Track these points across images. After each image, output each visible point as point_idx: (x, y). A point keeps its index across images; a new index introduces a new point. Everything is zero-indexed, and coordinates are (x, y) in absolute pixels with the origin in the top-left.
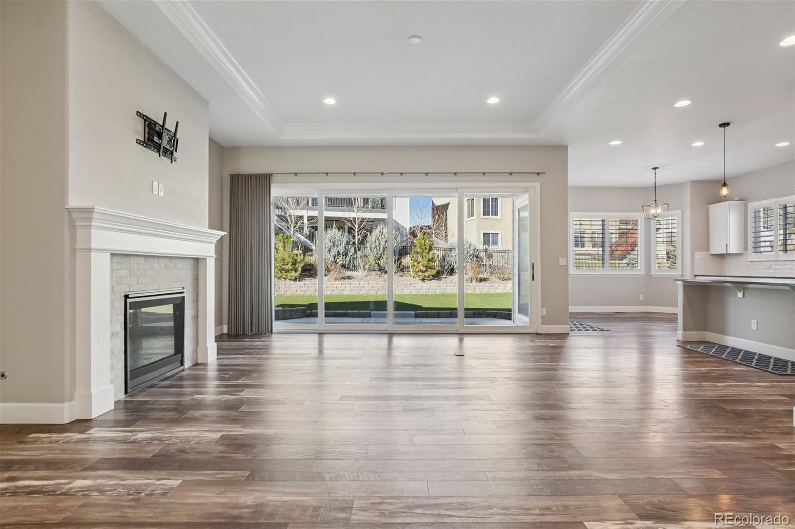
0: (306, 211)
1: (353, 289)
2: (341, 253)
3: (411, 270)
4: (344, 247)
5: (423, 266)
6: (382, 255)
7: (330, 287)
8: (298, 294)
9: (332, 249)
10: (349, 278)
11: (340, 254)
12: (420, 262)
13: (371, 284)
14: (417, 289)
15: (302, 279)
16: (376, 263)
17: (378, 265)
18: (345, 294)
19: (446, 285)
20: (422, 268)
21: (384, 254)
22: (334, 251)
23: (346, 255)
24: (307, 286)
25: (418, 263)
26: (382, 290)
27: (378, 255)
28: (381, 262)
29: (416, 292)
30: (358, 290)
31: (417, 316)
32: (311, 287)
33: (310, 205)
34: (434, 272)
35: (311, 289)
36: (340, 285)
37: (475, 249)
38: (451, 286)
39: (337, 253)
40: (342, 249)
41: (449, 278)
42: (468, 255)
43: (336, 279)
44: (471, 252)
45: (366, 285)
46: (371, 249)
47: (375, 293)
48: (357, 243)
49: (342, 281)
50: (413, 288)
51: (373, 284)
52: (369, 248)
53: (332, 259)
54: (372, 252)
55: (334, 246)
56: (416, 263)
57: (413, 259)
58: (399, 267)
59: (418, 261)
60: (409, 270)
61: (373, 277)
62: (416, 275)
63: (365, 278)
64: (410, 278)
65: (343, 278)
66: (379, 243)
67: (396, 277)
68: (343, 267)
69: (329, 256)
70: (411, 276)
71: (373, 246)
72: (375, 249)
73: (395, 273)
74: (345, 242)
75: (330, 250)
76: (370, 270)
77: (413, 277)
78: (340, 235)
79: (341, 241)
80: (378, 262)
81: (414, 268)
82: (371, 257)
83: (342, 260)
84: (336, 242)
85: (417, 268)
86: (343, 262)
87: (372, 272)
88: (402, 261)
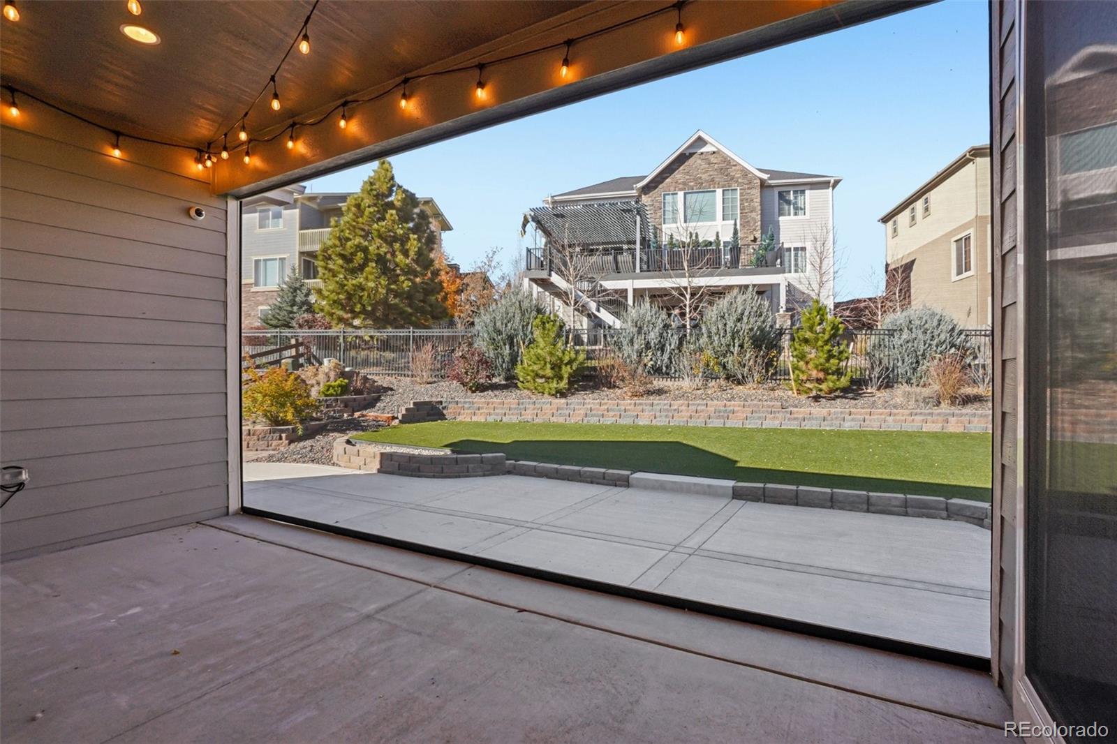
0: (631, 281)
1: (658, 414)
2: (652, 344)
3: (792, 376)
4: (658, 334)
5: (816, 367)
6: (732, 349)
7: (613, 410)
8: (555, 421)
9: (635, 339)
10: (660, 392)
11: (650, 348)
12: (811, 359)
13: (693, 404)
14: (795, 419)
15: (573, 394)
16: (720, 364)
17: (724, 367)
18: (641, 423)
19: (868, 410)
20: (814, 373)
21: (734, 346)
22: (639, 343)
23: (662, 349)
24: (572, 406)
25: (807, 363)
26: (718, 417)
27: (724, 348)
28: (730, 362)
29: (793, 425)
30: (666, 416)
31: (737, 495)
32: (579, 409)
33: (638, 270)
34: (844, 381)
35: (578, 412)
36: (632, 406)
37: (953, 329)
38: (881, 414)
39: (643, 346)
40: (653, 336)
41: (884, 394)
42: (934, 343)
43: (635, 395)
44: (943, 337)
45: (684, 408)
46: (710, 337)
47: (702, 425)
48: (688, 327)
49: (644, 400)
50: (788, 415)
51: (698, 405)
52: (705, 335)
53: (634, 357)
54: (711, 343)
55: (639, 333)
56: (802, 364)
57: (795, 353)
58: (767, 371)
59: (807, 359)
60: (787, 378)
61: (709, 392)
62: (801, 388)
63: (695, 392)
64: (791, 392)
65: (649, 393)
66: (725, 325)
67: (759, 392)
68: (657, 371)
69: (630, 352)
70: (792, 389)
71: (714, 330)
72: (718, 336)
73: (759, 383)
74: (661, 326)
75: (632, 342)
76: (709, 376)
77: (795, 391)
78: (653, 312)
79: (653, 324)
80: (724, 363)
81: (797, 372)
82: (709, 352)
83: (654, 359)
84: (645, 326)
85: (803, 372)
86: (656, 363)
87: (714, 380)
88: (772, 360)
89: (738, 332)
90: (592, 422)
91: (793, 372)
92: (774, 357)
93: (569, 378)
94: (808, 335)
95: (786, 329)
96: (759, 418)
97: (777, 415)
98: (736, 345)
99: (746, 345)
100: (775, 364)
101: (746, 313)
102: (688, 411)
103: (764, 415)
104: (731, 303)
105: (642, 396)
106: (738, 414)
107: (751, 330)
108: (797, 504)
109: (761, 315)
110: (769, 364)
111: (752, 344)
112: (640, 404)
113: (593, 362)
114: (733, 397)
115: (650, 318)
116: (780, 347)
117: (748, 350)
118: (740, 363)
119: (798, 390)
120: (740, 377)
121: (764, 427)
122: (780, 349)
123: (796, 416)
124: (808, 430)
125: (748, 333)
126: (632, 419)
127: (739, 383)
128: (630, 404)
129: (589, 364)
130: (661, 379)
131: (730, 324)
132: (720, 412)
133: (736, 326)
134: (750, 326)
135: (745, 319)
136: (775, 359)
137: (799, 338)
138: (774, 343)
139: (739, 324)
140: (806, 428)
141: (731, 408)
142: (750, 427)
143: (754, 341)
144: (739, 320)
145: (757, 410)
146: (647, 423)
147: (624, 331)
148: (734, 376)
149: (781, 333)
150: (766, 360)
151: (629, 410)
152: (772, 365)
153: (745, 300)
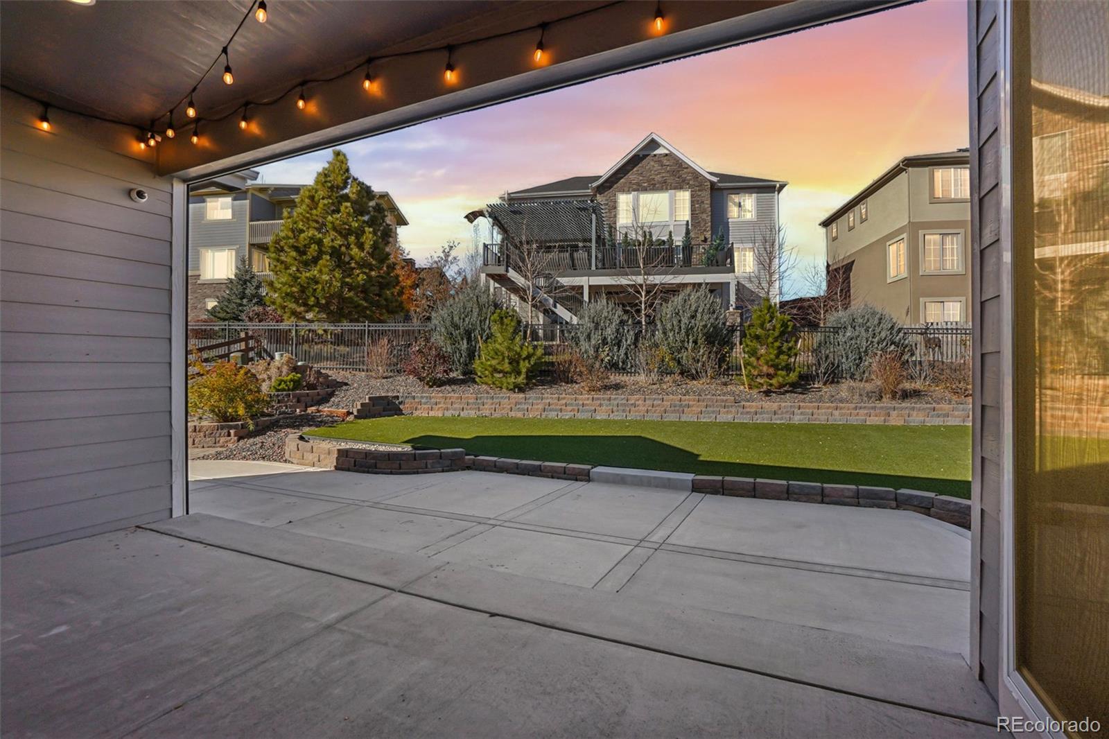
1: (615, 409)
2: (609, 340)
3: (744, 372)
4: (614, 330)
5: (767, 363)
6: (686, 345)
7: (572, 405)
8: (514, 416)
9: (592, 335)
10: (617, 387)
11: (607, 343)
12: (762, 355)
13: (649, 399)
14: (747, 413)
15: (531, 389)
16: (675, 359)
17: (679, 362)
18: (598, 418)
19: (816, 404)
20: (765, 369)
21: (688, 342)
22: (596, 338)
23: (619, 345)
25: (758, 359)
26: (674, 412)
27: (679, 344)
28: (684, 358)
29: (746, 419)
30: (624, 411)
32: (537, 404)
34: (793, 377)
35: (536, 407)
36: (590, 401)
37: (892, 327)
38: (828, 408)
39: (600, 341)
40: (610, 332)
41: (828, 390)
42: (876, 340)
43: (592, 389)
44: (883, 335)
45: (640, 402)
46: (665, 333)
47: (659, 419)
48: (644, 323)
49: (600, 395)
50: (741, 410)
51: (655, 399)
52: (660, 332)
53: (592, 352)
54: (666, 339)
55: (596, 329)
56: (753, 359)
57: (746, 350)
58: (720, 367)
59: (759, 355)
60: (738, 373)
61: (665, 387)
62: (753, 383)
63: (651, 387)
64: (742, 387)
65: (606, 388)
66: (680, 321)
67: (713, 386)
68: (614, 366)
69: (587, 347)
70: (744, 384)
71: (669, 326)
72: (672, 332)
73: (712, 378)
74: (618, 322)
75: (589, 337)
76: (664, 371)
77: (746, 386)
78: (610, 308)
79: (610, 320)
80: (679, 358)
81: (749, 367)
82: (664, 348)
83: (610, 354)
84: (602, 322)
85: (754, 367)
86: (612, 358)
87: (668, 376)
88: (725, 356)
89: (692, 328)
90: (550, 417)
91: (745, 368)
92: (726, 353)
93: (527, 373)
94: (759, 331)
95: (737, 326)
96: (713, 412)
97: (730, 409)
98: (691, 341)
99: (699, 342)
100: (728, 359)
101: (700, 310)
102: (644, 406)
103: (718, 409)
104: (685, 301)
105: (600, 390)
106: (694, 409)
107: (705, 326)
108: (754, 497)
109: (714, 312)
110: (722, 360)
111: (705, 340)
112: (598, 399)
113: (551, 357)
114: (688, 392)
115: (606, 314)
116: (732, 343)
117: (702, 346)
118: (694, 358)
119: (749, 385)
120: (694, 372)
121: (717, 421)
122: (732, 346)
123: (748, 410)
124: (760, 423)
125: (701, 330)
126: (590, 414)
127: (693, 379)
128: (588, 399)
129: (547, 359)
130: (617, 375)
131: (685, 320)
132: (675, 407)
133: (690, 322)
134: (704, 323)
135: (699, 315)
136: (727, 355)
138: (726, 339)
139: (693, 321)
140: (758, 422)
141: (687, 402)
142: (704, 420)
143: (707, 338)
144: (693, 317)
145: (711, 404)
146: (604, 418)
147: (581, 327)
148: (689, 371)
149: (732, 330)
150: (719, 356)
151: (587, 405)
152: (724, 361)
153: (698, 298)
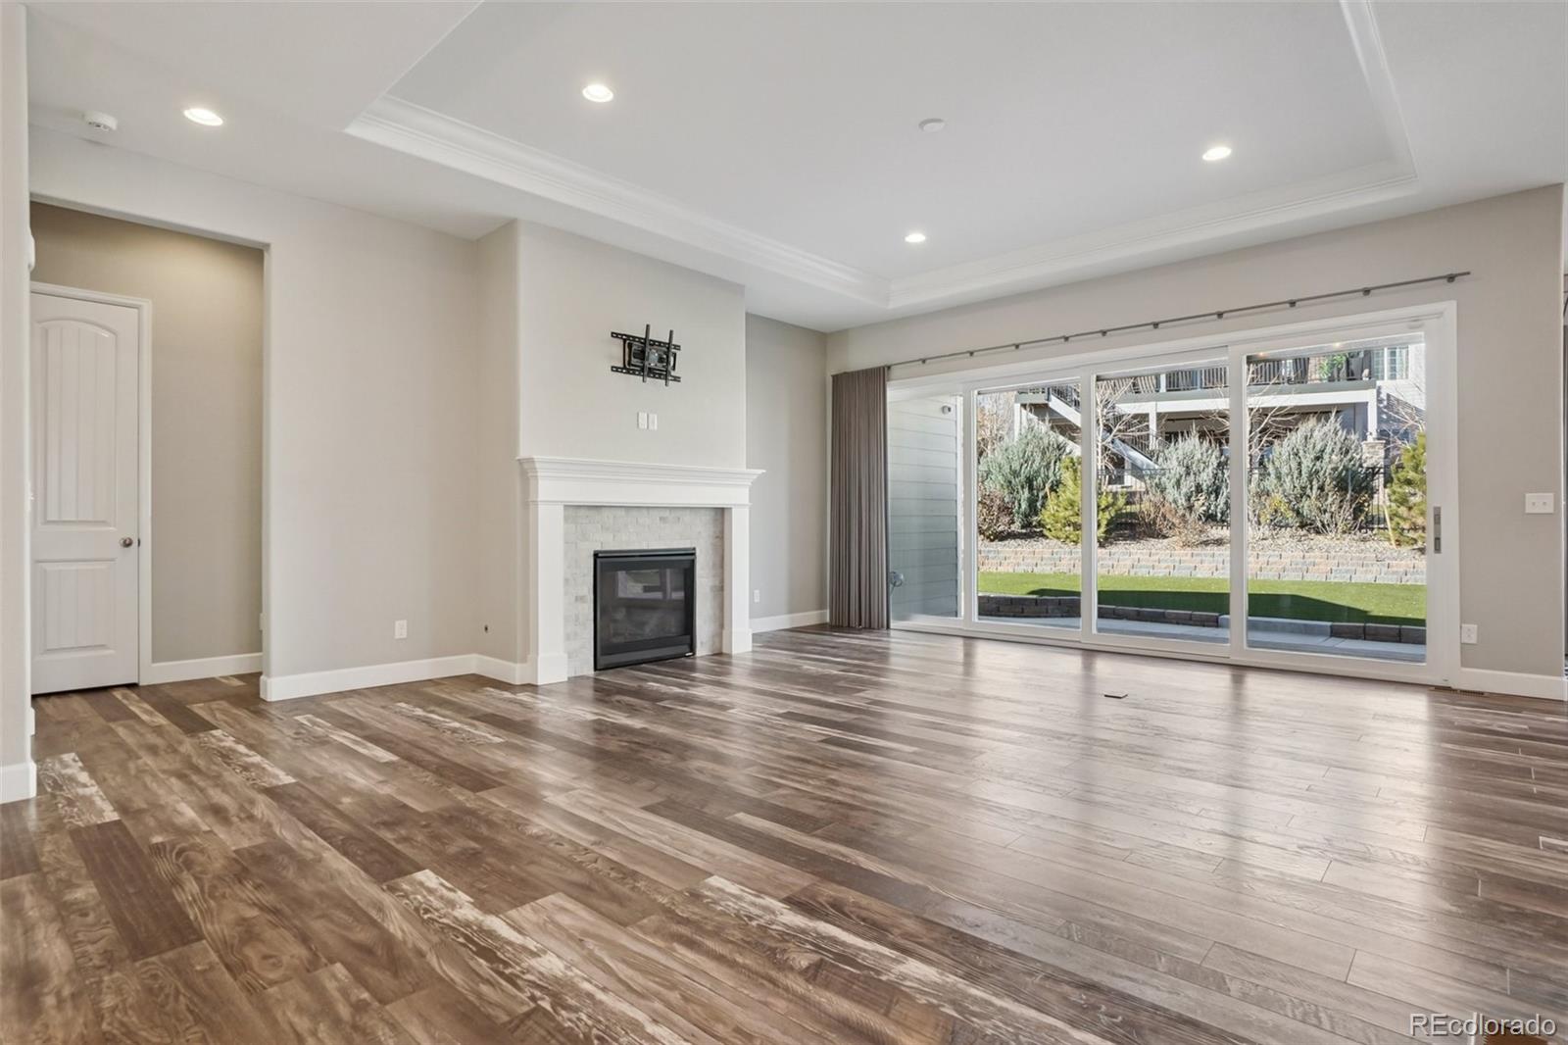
0: (1154, 403)
1: (1220, 566)
2: (1204, 487)
3: (1389, 524)
4: (1211, 475)
6: (1308, 491)
7: (1166, 561)
9: (1182, 481)
10: (1217, 542)
11: (1202, 491)
12: (1416, 505)
13: (1264, 556)
14: (1394, 573)
15: (1111, 543)
16: (1292, 509)
17: (1298, 513)
18: (1199, 576)
20: (1419, 520)
21: (1311, 489)
22: (1188, 485)
24: (1116, 556)
25: (1410, 508)
27: (1298, 491)
28: (1306, 507)
29: (1392, 580)
31: (1335, 633)
32: (1127, 561)
33: (1163, 389)
35: (1124, 563)
36: (1189, 557)
39: (1193, 489)
40: (1205, 477)
43: (1186, 545)
45: (1252, 559)
46: (1279, 478)
47: (1276, 578)
49: (1198, 550)
50: (1385, 569)
51: (1271, 556)
52: (1273, 476)
53: (1182, 501)
54: (1281, 485)
55: (1188, 474)
56: (1403, 510)
57: (1393, 498)
58: (1355, 518)
59: (1411, 504)
60: (1382, 526)
61: (1280, 542)
62: (1402, 538)
63: (1260, 542)
64: (1387, 544)
65: (1206, 543)
66: (1300, 464)
67: (1345, 542)
68: (1210, 517)
69: (1177, 495)
70: (1389, 540)
71: (1285, 470)
72: (1290, 477)
73: (1344, 532)
74: (1215, 465)
75: (1178, 483)
76: (1277, 525)
77: (1393, 542)
78: (1204, 449)
79: (1204, 463)
80: (1298, 508)
81: (1396, 519)
82: (1278, 496)
83: (1206, 504)
84: (1194, 465)
85: (1405, 519)
86: (1209, 509)
87: (1283, 529)
88: (1362, 505)
89: (1317, 472)
90: (1140, 574)
91: (1391, 519)
92: (1365, 501)
93: (1107, 525)
94: (1411, 475)
95: (1380, 468)
96: (1347, 571)
97: (1370, 568)
98: (1315, 487)
99: (1327, 488)
100: (1367, 509)
101: (1328, 450)
102: (1257, 563)
103: (1354, 568)
104: (1306, 438)
105: (1197, 546)
106: (1321, 567)
107: (1335, 469)
109: (1347, 452)
110: (1358, 510)
111: (1335, 486)
112: (1197, 555)
113: (1134, 506)
114: (1311, 548)
115: (1200, 456)
116: (1372, 489)
117: (1330, 494)
118: (1319, 509)
119: (1397, 541)
120: (1319, 525)
121: (1353, 581)
122: (1372, 492)
123: (1395, 569)
124: (1412, 585)
125: (1330, 474)
126: (1189, 571)
127: (1318, 533)
128: (1186, 555)
129: (1129, 509)
130: (1220, 528)
131: (1307, 463)
132: (1297, 564)
133: (1314, 465)
134: (1333, 465)
135: (1326, 457)
136: (1366, 504)
137: (1399, 480)
138: (1363, 485)
139: (1318, 463)
140: (1408, 583)
141: (1312, 560)
142: (1336, 580)
143: (1338, 483)
144: (1317, 458)
145: (1345, 562)
146: (1207, 576)
147: (1168, 471)
148: (1311, 524)
149: (1373, 472)
150: (1354, 506)
151: (1185, 561)
152: (1362, 511)
153: (1325, 434)
